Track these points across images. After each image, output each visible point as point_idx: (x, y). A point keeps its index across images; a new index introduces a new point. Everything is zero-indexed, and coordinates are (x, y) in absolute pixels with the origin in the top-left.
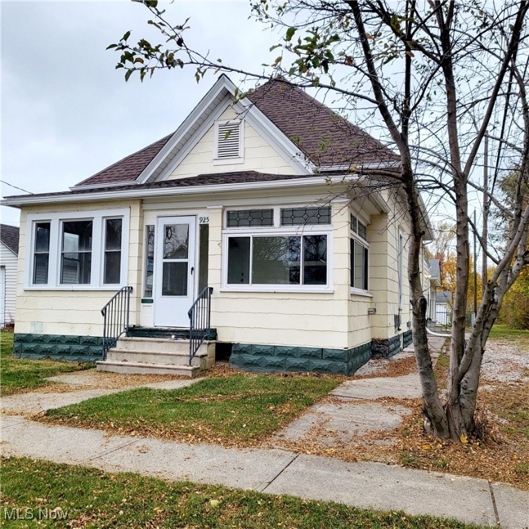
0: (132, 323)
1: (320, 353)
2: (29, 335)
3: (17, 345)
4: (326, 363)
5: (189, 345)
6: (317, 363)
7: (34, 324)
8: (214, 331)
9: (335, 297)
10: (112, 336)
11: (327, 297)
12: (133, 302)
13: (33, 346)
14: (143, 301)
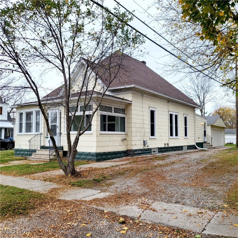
0: (42, 145)
1: (89, 154)
2: (18, 149)
3: (15, 152)
4: (90, 157)
5: (49, 152)
6: (89, 157)
7: (19, 145)
8: (62, 147)
9: (93, 135)
10: (34, 149)
11: (91, 135)
12: (42, 138)
13: (19, 152)
14: (46, 138)
